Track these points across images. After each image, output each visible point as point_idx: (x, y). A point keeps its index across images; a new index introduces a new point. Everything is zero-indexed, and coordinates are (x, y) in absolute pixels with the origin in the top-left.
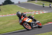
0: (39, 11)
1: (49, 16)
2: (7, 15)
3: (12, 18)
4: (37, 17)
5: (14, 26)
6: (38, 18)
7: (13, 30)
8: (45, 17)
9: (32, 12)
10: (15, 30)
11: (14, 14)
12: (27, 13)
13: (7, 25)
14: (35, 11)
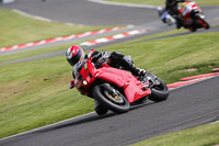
0: (108, 30)
9: (81, 36)
10: (10, 129)
11: (3, 49)
12: (59, 39)
14: (94, 32)
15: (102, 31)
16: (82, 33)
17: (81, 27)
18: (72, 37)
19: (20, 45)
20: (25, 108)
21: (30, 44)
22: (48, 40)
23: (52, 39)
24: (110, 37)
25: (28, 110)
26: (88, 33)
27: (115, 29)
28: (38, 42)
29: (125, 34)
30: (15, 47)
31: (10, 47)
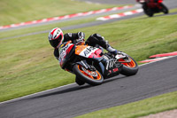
0: (120, 7)
1: (154, 32)
2: (13, 26)
3: (30, 44)
4: (115, 36)
5: (37, 71)
6: (116, 41)
7: (36, 87)
8: (143, 34)
9: (98, 12)
10: (40, 86)
11: (35, 22)
12: (80, 14)
13: (15, 68)
14: (108, 9)
15: (114, 9)
16: (98, 10)
17: (98, 5)
18: (90, 13)
19: (48, 19)
20: (52, 70)
21: (57, 18)
22: (71, 15)
23: (74, 14)
24: (121, 14)
25: (54, 71)
26: (103, 11)
27: (126, 7)
28: (63, 16)
29: (133, 11)
30: (45, 20)
31: (40, 20)
